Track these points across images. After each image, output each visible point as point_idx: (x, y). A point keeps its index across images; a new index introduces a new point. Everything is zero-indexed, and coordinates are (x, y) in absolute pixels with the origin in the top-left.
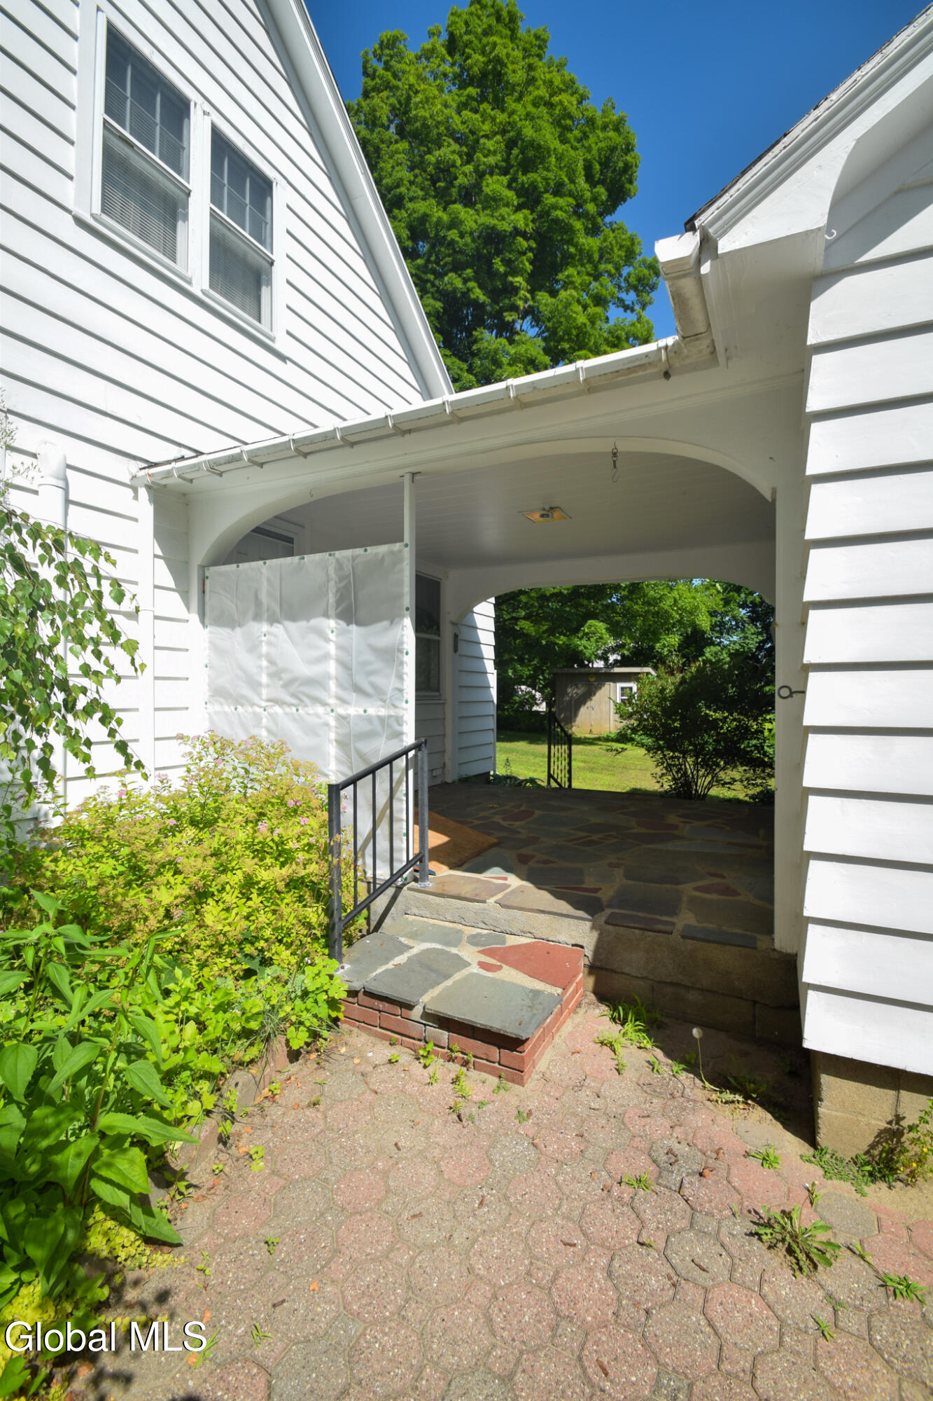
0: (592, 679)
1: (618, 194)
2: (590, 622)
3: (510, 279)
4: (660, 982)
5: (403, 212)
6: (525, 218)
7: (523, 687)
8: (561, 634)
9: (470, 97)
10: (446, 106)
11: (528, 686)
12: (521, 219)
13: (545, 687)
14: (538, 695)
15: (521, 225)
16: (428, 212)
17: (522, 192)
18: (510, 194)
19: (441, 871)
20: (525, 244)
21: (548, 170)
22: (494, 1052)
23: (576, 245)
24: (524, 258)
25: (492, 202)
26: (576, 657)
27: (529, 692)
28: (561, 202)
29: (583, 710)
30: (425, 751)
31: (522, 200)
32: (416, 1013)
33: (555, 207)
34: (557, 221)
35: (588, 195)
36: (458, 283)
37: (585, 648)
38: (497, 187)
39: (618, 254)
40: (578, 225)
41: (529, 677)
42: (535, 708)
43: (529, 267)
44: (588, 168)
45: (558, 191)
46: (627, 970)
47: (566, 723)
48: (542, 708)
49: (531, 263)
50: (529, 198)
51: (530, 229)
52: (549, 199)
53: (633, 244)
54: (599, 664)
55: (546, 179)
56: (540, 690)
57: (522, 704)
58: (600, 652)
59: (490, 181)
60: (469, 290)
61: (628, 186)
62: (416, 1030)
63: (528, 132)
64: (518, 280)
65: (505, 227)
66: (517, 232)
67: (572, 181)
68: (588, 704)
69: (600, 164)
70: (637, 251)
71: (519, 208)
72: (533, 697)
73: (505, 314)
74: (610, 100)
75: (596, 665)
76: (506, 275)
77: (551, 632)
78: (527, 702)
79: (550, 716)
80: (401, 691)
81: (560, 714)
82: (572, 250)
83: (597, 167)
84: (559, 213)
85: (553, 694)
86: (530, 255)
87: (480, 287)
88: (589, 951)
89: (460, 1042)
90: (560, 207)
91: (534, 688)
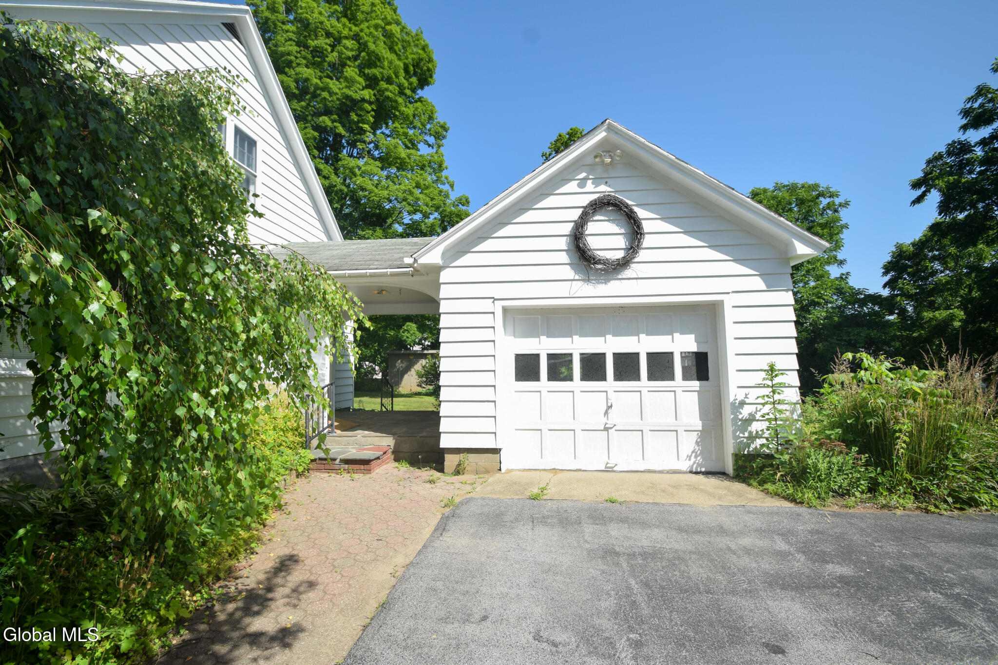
0: (412, 358)
1: (424, 81)
2: (408, 323)
3: (361, 125)
4: (414, 452)
5: (292, 70)
6: (370, 93)
7: (367, 363)
8: (391, 329)
9: (336, 11)
10: (320, 13)
11: (370, 362)
12: (367, 94)
13: (381, 362)
14: (377, 368)
15: (367, 97)
16: (309, 77)
17: (367, 77)
18: (361, 80)
19: (339, 432)
20: (369, 108)
21: (383, 68)
22: (362, 467)
23: (399, 111)
24: (369, 115)
25: (350, 82)
26: (402, 344)
27: (371, 366)
28: (391, 87)
29: (406, 376)
30: (334, 386)
31: (368, 83)
32: (337, 462)
33: (387, 90)
34: (388, 98)
35: (406, 84)
36: (329, 123)
37: (408, 337)
38: (353, 74)
39: (424, 118)
40: (400, 100)
41: (372, 356)
42: (375, 377)
43: (372, 120)
44: (406, 69)
45: (389, 81)
46: (404, 450)
47: (396, 385)
48: (379, 376)
49: (373, 117)
50: (372, 82)
51: (373, 99)
52: (383, 85)
53: (432, 113)
54: (417, 348)
55: (382, 73)
56: (379, 365)
57: (366, 374)
58: (417, 340)
59: (349, 69)
60: (335, 127)
61: (430, 79)
62: (337, 467)
63: (372, 47)
64: (366, 127)
65: (357, 96)
66: (363, 100)
67: (397, 77)
68: (409, 373)
69: (413, 66)
70: (435, 117)
71: (366, 87)
72: (374, 369)
73: (358, 144)
74: (420, 28)
75: (415, 349)
76: (358, 122)
77: (385, 328)
78: (370, 373)
79: (385, 381)
80: (324, 364)
81: (391, 380)
82: (397, 113)
83: (412, 68)
84: (388, 94)
85: (387, 367)
86: (373, 113)
87: (343, 126)
88: (392, 447)
89: (351, 467)
90: (391, 91)
91: (374, 364)
